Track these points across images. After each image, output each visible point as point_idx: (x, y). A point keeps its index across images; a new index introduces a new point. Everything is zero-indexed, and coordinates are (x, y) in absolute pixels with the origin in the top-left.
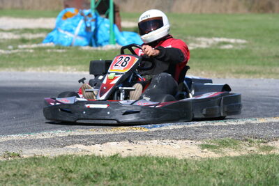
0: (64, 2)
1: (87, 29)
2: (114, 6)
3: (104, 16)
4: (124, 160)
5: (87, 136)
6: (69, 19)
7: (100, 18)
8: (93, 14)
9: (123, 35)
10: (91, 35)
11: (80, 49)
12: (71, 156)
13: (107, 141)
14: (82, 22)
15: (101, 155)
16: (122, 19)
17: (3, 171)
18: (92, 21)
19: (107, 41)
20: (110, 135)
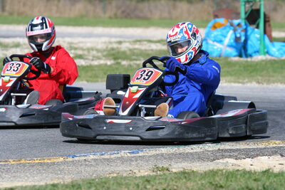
0: (214, 12)
1: (237, 39)
2: (265, 15)
3: (255, 26)
4: (276, 175)
5: (237, 150)
6: (219, 30)
7: (250, 28)
8: (243, 24)
9: (274, 46)
10: (241, 45)
11: (229, 60)
12: (222, 170)
13: (257, 155)
14: (231, 32)
15: (253, 170)
16: (273, 29)
17: (153, 186)
18: (242, 31)
19: (257, 52)
20: (261, 149)
